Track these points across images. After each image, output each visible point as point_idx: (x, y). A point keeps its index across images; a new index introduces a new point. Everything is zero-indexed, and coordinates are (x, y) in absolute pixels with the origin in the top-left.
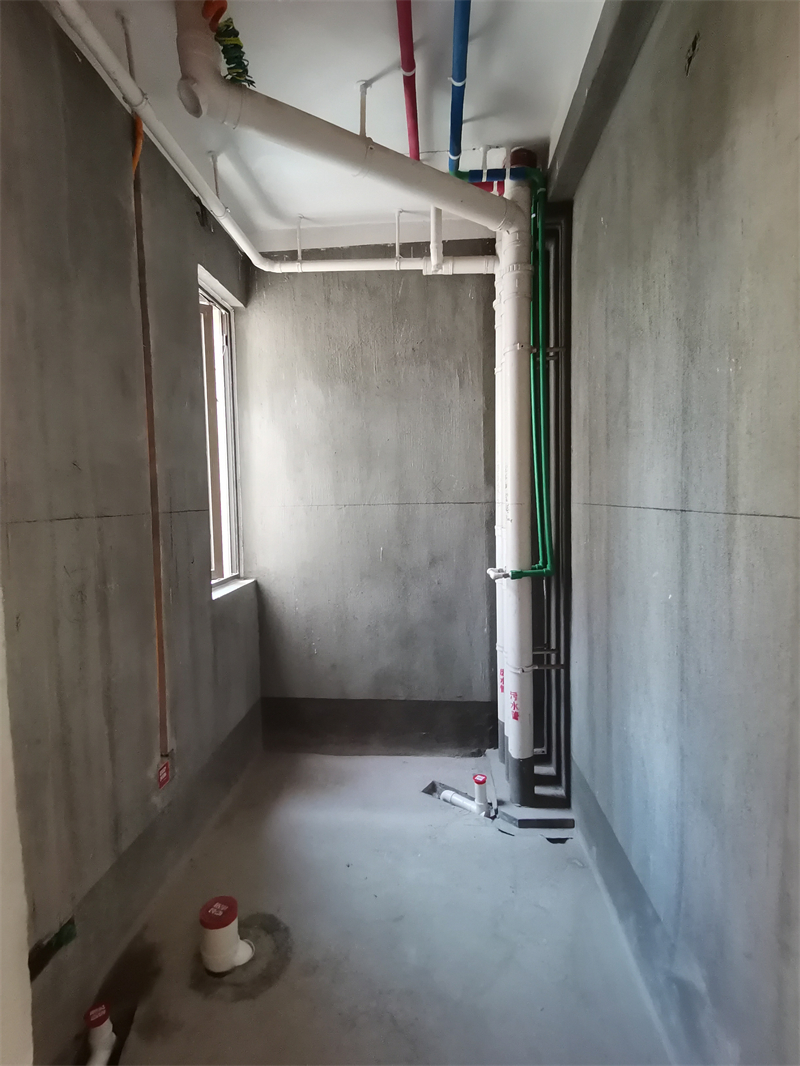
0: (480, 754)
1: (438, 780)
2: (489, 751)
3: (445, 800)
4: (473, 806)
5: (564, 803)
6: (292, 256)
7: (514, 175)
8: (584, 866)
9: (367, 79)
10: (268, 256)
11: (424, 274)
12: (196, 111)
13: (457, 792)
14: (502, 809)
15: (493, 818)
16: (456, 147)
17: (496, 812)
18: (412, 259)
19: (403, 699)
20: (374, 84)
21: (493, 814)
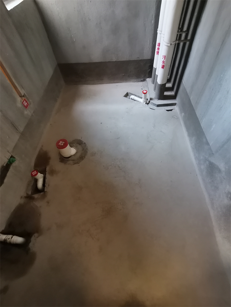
0: (144, 80)
1: (129, 92)
2: (148, 79)
3: (132, 99)
4: (142, 100)
5: (174, 97)
8: (178, 118)
13: (136, 96)
14: (151, 101)
15: (148, 104)
17: (149, 102)
19: (114, 61)
21: (148, 102)
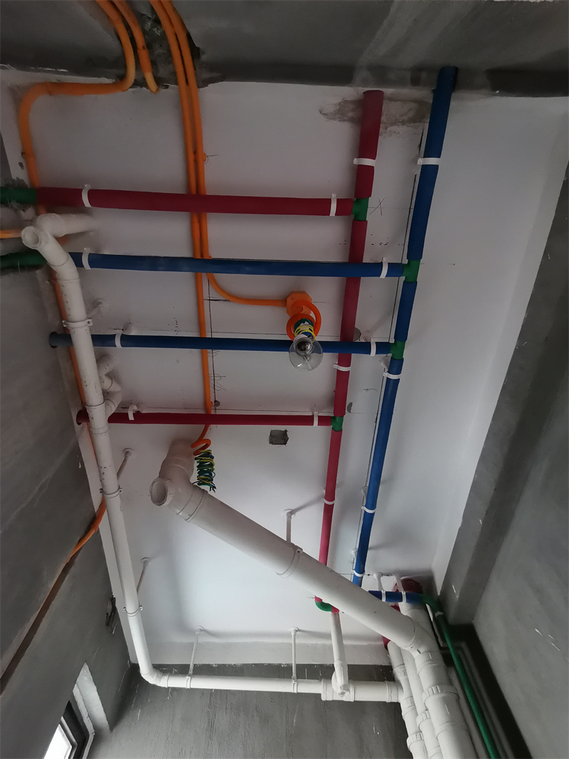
6: (182, 670)
7: (409, 599)
9: (293, 508)
10: (161, 669)
11: (323, 698)
12: (160, 499)
16: (360, 567)
18: (306, 680)
20: (297, 513)
